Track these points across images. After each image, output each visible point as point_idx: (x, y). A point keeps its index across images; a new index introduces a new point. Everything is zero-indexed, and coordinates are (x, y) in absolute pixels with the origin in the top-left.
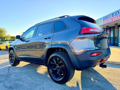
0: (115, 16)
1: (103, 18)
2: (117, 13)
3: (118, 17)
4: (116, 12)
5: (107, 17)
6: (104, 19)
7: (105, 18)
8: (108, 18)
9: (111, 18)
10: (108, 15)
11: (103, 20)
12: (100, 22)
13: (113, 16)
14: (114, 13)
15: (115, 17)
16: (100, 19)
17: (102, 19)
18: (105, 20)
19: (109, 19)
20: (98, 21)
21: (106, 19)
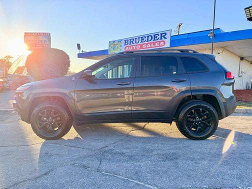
0: (146, 42)
1: (125, 41)
2: (150, 38)
3: (151, 45)
4: (148, 37)
5: (132, 40)
6: (126, 43)
7: (129, 42)
8: (134, 42)
9: (139, 43)
10: (134, 38)
11: (125, 45)
12: (119, 46)
13: (143, 41)
14: (145, 37)
15: (147, 44)
16: (120, 41)
17: (123, 42)
18: (128, 45)
19: (137, 45)
20: (114, 43)
21: (130, 44)
